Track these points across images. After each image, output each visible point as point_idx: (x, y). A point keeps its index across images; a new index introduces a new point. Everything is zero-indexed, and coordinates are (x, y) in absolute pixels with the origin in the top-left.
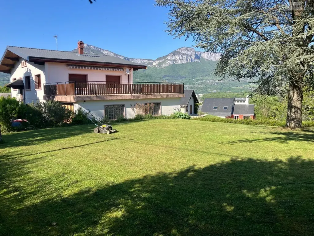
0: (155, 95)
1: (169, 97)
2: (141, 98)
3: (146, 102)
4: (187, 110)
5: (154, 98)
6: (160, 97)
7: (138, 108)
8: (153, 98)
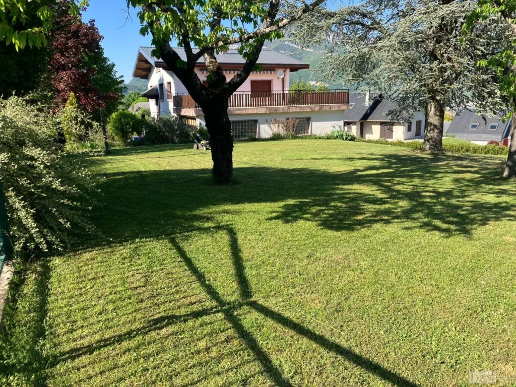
0: (301, 107)
1: (324, 109)
2: (281, 111)
3: (288, 117)
4: (409, 129)
5: (300, 111)
6: (309, 110)
7: (276, 125)
8: (298, 111)
